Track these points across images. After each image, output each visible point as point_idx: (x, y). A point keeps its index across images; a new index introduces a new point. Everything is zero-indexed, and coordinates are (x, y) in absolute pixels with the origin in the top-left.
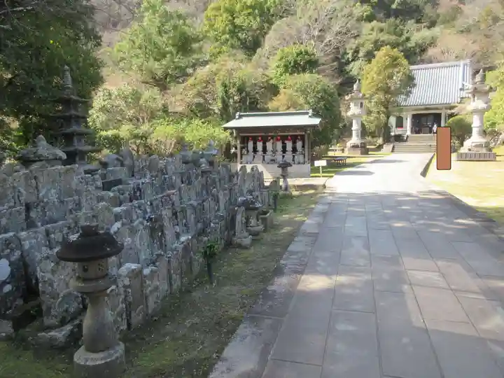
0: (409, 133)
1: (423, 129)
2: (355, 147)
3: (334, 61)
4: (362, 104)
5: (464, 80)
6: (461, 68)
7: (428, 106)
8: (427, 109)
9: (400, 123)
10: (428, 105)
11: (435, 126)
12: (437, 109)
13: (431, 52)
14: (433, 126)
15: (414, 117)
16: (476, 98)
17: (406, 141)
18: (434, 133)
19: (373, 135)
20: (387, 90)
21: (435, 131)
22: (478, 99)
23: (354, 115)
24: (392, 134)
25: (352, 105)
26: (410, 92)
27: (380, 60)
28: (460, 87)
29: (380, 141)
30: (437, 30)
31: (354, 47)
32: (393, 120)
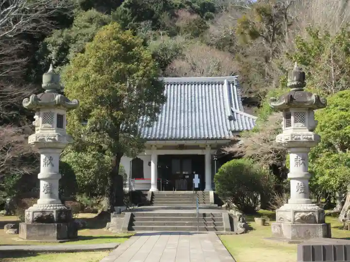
0: (153, 189)
1: (177, 182)
2: (43, 220)
3: (20, 56)
4: (60, 118)
5: (231, 105)
6: (225, 86)
7: (183, 142)
8: (181, 147)
9: (138, 171)
10: (183, 139)
11: (196, 176)
12: (197, 147)
13: (177, 64)
14: (192, 177)
15: (161, 160)
16: (292, 118)
17: (151, 203)
18: (196, 190)
19: (91, 191)
20: (114, 103)
21: (196, 186)
22: (296, 122)
23: (41, 145)
24: (127, 189)
25: (38, 119)
26: (158, 110)
27: (101, 46)
28: (229, 114)
29: (105, 203)
30: (180, 39)
31: (60, 41)
32: (126, 164)
